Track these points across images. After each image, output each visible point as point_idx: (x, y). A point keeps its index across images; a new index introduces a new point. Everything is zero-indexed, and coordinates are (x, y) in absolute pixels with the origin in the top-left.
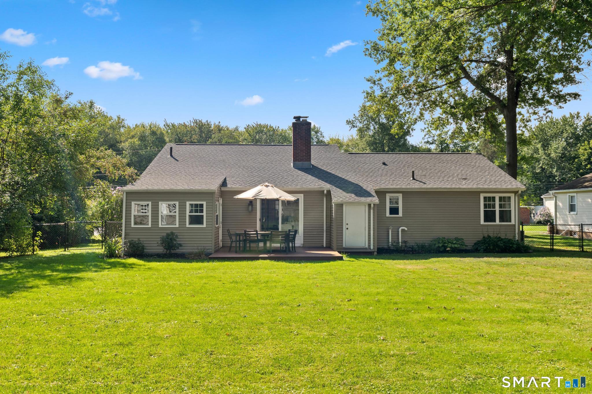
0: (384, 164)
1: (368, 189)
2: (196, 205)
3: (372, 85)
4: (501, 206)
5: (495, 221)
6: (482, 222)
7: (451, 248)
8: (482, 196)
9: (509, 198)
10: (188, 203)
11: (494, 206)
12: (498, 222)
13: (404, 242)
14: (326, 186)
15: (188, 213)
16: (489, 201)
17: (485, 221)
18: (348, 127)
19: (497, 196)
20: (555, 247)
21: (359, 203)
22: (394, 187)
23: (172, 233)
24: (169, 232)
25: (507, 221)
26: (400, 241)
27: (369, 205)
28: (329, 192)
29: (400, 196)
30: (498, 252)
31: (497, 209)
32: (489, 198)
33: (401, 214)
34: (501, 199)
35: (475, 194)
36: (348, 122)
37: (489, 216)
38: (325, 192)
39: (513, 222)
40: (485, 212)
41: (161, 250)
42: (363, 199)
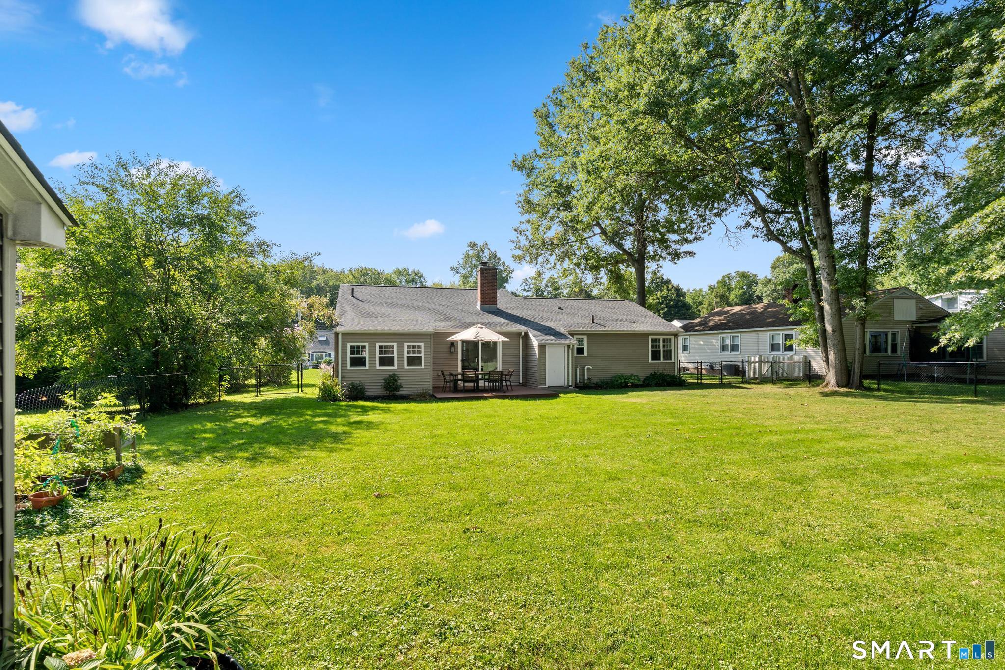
0: (560, 308)
1: (562, 331)
2: (414, 347)
3: (519, 235)
4: (664, 347)
5: (659, 359)
6: (650, 361)
7: (631, 383)
8: (650, 338)
9: (670, 339)
10: (406, 344)
11: (659, 348)
12: (662, 360)
13: (589, 379)
14: (523, 329)
15: (406, 355)
16: (655, 342)
17: (652, 360)
18: (453, 273)
19: (661, 338)
20: (703, 382)
21: (560, 344)
22: (581, 329)
23: (395, 375)
24: (391, 373)
25: (668, 360)
26: (586, 378)
27: (569, 346)
28: (526, 334)
29: (585, 338)
30: (665, 386)
31: (661, 349)
32: (656, 339)
33: (586, 354)
34: (664, 340)
35: (644, 336)
36: (453, 269)
37: (655, 355)
38: (523, 334)
39: (673, 361)
40: (652, 351)
41: (382, 392)
42: (563, 341)
